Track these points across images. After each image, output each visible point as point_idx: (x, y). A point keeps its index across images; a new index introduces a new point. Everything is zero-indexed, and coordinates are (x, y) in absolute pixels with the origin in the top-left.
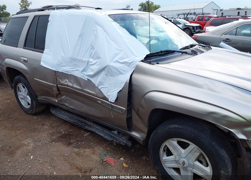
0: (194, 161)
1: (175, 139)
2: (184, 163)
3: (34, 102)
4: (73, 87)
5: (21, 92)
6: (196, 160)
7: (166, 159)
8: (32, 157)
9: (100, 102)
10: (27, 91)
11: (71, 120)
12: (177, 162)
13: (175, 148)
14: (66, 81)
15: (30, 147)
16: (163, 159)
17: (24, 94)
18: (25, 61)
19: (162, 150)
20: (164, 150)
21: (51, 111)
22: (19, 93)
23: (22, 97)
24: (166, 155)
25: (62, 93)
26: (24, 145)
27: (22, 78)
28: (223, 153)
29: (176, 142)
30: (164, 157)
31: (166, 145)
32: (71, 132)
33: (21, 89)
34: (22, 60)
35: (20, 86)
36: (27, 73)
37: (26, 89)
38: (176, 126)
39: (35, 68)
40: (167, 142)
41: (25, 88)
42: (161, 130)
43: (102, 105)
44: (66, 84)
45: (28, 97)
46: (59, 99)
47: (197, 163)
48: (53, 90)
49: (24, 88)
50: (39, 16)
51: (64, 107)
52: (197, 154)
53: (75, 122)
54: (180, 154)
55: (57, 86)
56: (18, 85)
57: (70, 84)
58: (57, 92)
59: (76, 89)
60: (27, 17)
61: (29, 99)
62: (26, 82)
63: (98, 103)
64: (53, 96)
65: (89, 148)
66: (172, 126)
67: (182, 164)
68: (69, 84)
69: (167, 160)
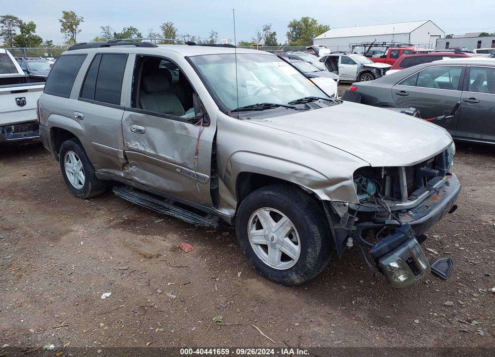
0: (285, 237)
1: (268, 209)
2: (273, 239)
3: (90, 184)
4: (144, 153)
5: (70, 162)
6: (286, 236)
7: (255, 233)
8: (82, 243)
9: (179, 170)
10: (82, 165)
11: (142, 203)
12: (265, 237)
13: (266, 219)
14: (137, 144)
15: (80, 233)
16: (251, 232)
17: (75, 168)
18: (79, 117)
19: (251, 221)
20: (254, 222)
21: (114, 191)
22: (67, 164)
23: (71, 171)
24: (255, 228)
25: (131, 161)
26: (72, 231)
27: (77, 145)
28: (314, 229)
29: (269, 212)
30: (253, 231)
31: (256, 216)
32: (138, 218)
33: (73, 159)
34: (75, 117)
35: (71, 156)
36: (82, 135)
37: (81, 163)
38: (271, 193)
39: (94, 127)
40: (258, 212)
41: (80, 160)
42: (253, 197)
43: (182, 175)
44: (137, 148)
45: (81, 173)
46: (127, 171)
47: (287, 240)
48: (119, 158)
49: (78, 160)
50: (103, 54)
51: (133, 184)
52: (289, 229)
53: (147, 205)
54: (270, 228)
55: (124, 152)
56: (68, 153)
57: (142, 149)
58: (124, 161)
59: (149, 154)
60: (86, 55)
61: (83, 177)
62: (83, 153)
63: (177, 172)
64: (118, 168)
65: (159, 235)
66: (266, 192)
67: (270, 240)
68: (140, 149)
69: (255, 235)
